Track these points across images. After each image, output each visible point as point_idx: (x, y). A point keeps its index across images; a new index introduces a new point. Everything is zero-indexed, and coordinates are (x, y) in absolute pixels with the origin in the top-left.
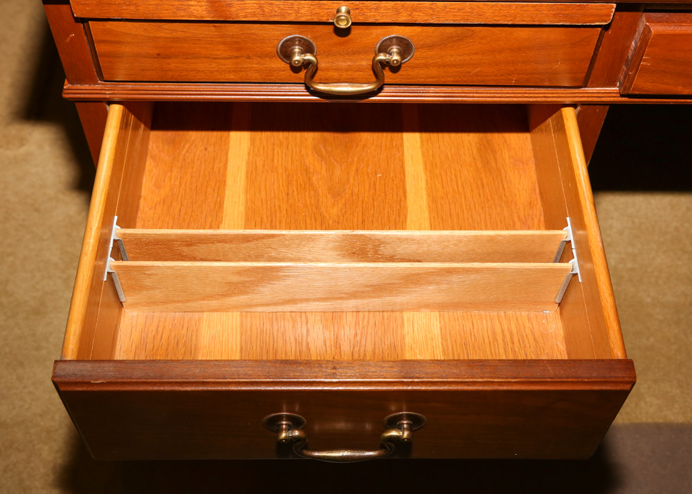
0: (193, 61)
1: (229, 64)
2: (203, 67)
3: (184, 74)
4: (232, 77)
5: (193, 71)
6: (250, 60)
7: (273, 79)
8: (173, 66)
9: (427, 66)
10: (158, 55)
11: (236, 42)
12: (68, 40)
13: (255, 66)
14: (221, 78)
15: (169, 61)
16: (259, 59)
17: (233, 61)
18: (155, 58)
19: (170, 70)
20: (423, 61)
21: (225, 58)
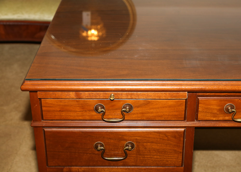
0: (69, 112)
1: (80, 114)
2: (72, 115)
3: (67, 117)
4: (81, 118)
5: (69, 116)
6: (86, 112)
7: (93, 118)
8: (64, 114)
9: (137, 113)
10: (60, 110)
11: (82, 106)
12: (35, 107)
13: (87, 114)
14: (78, 118)
15: (63, 112)
16: (89, 112)
17: (81, 112)
18: (59, 112)
19: (63, 116)
20: (136, 112)
21: (79, 112)
